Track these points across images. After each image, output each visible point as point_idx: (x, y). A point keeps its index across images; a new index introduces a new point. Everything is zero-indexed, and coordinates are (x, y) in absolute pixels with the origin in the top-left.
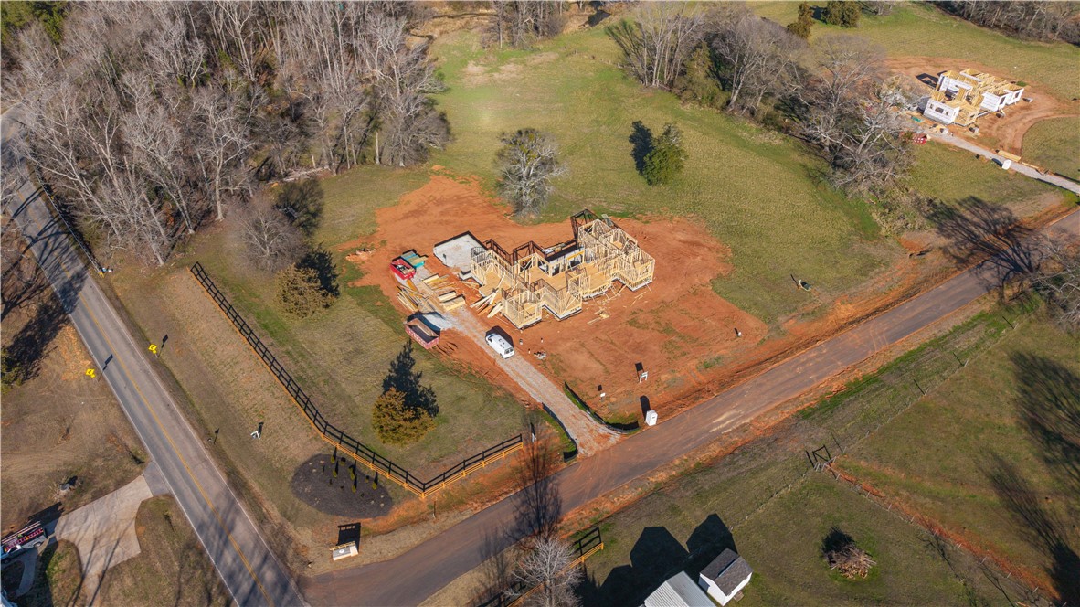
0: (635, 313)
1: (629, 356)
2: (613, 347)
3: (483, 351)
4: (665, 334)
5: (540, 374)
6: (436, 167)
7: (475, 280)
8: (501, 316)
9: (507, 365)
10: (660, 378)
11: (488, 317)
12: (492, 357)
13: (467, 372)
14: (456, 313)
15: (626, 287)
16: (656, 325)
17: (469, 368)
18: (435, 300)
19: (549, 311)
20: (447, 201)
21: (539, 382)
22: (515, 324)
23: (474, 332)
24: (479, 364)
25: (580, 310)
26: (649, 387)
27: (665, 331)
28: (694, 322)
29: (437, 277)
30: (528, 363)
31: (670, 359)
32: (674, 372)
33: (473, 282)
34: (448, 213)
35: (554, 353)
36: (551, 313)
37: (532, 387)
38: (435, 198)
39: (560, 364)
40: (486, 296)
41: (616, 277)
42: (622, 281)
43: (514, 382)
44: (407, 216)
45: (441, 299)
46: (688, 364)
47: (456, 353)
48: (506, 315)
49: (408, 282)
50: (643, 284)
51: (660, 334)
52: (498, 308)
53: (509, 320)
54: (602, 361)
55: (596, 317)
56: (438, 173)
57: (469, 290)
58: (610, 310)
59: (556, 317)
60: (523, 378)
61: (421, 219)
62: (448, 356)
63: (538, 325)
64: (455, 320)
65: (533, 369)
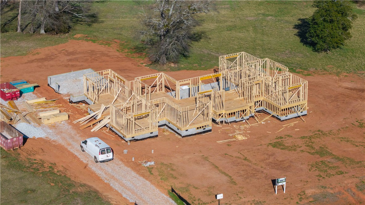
0: (281, 138)
1: (265, 171)
2: (246, 162)
3: (75, 157)
4: (318, 156)
5: (141, 178)
6: (78, 36)
7: (87, 103)
8: (108, 130)
9: (101, 169)
10: (304, 192)
11: (92, 131)
12: (85, 162)
13: (48, 170)
14: (54, 126)
15: (273, 116)
16: (308, 148)
17: (50, 167)
18: (34, 116)
19: (169, 130)
20: (80, 53)
21: (138, 185)
22: (122, 136)
23: (70, 141)
24: (64, 166)
25: (210, 131)
26: (289, 199)
27: (317, 153)
28: (357, 148)
29: (43, 100)
30: (129, 169)
31: (321, 176)
32: (325, 187)
33: (84, 105)
34: (76, 60)
35: (165, 163)
36: (172, 131)
37: (126, 189)
38: (67, 51)
39: (172, 172)
40: (94, 112)
41: (261, 108)
42: (268, 111)
43: (105, 183)
44: (32, 61)
45: (42, 115)
46: (346, 182)
47: (40, 155)
48: (113, 129)
49: (9, 103)
50: (295, 115)
51: (310, 155)
52: (105, 122)
53: (117, 134)
54: (227, 173)
55: (230, 138)
56: (78, 39)
57: (77, 110)
58: (249, 134)
59: (177, 135)
60: (117, 180)
61: (46, 63)
62: (29, 157)
63: (152, 140)
64: (51, 131)
65: (134, 174)
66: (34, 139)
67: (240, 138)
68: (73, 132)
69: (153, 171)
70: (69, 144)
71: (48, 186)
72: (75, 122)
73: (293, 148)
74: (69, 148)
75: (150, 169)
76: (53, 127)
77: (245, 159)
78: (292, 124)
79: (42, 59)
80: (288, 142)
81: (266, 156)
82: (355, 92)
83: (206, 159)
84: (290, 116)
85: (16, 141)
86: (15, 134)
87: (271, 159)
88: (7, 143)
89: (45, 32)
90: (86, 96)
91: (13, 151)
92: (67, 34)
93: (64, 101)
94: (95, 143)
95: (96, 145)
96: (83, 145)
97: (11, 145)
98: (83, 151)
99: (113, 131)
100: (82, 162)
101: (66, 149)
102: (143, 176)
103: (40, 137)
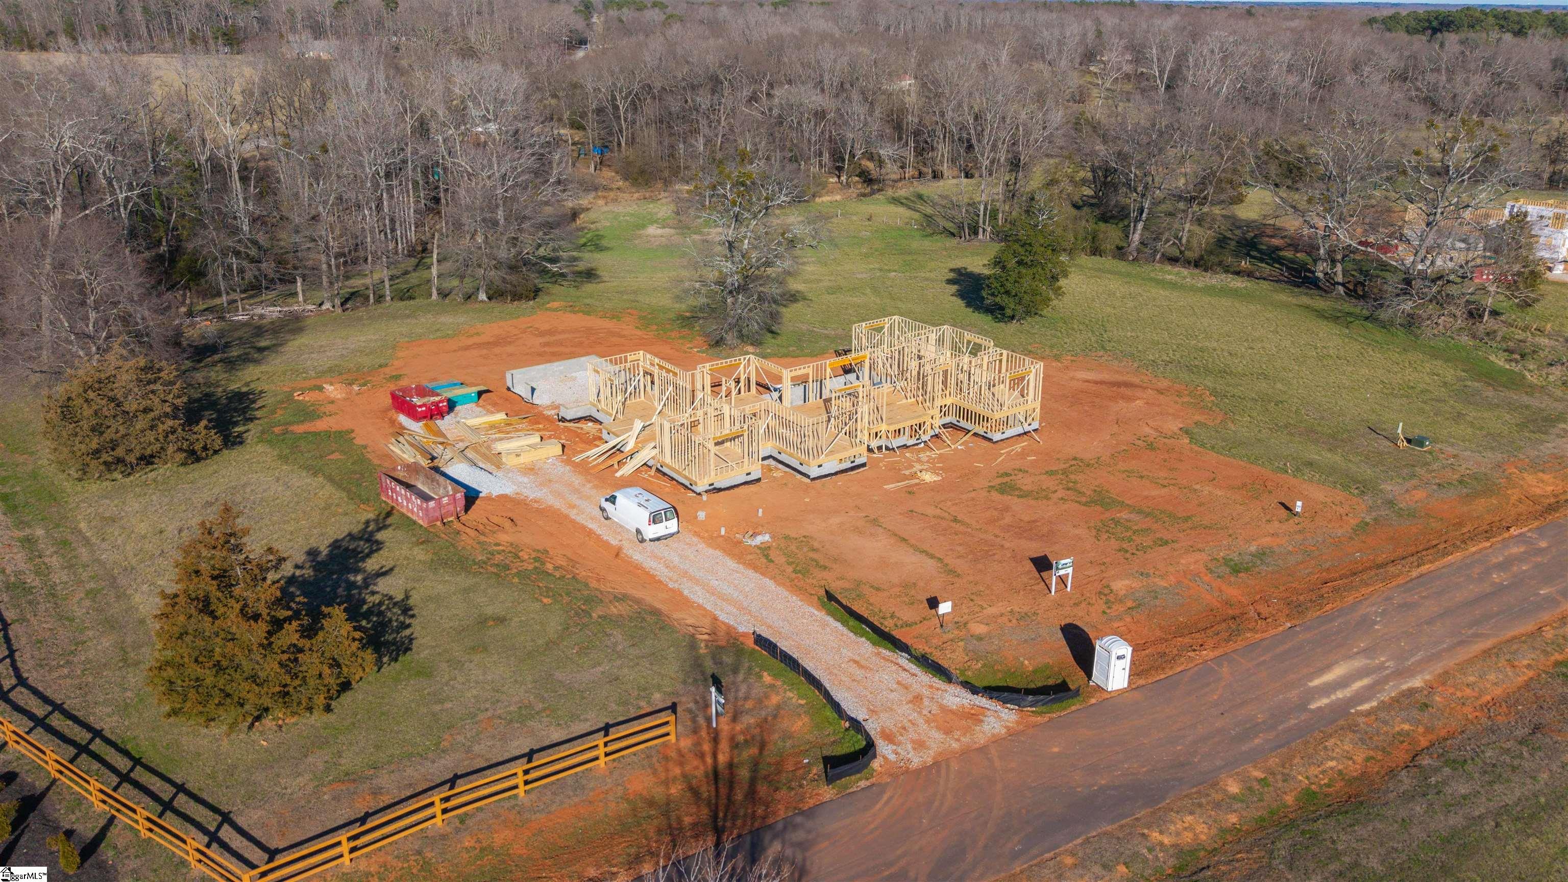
0: (1008, 474)
1: (1007, 544)
2: (960, 527)
3: (590, 533)
4: (1098, 508)
5: (751, 573)
6: (555, 304)
7: (596, 421)
8: (653, 472)
9: (654, 556)
10: (1108, 586)
11: (618, 474)
12: (614, 542)
13: (530, 567)
14: (532, 469)
15: (975, 434)
16: (1069, 492)
17: (536, 559)
18: (483, 450)
19: (780, 466)
20: (563, 332)
21: (747, 589)
22: (687, 483)
23: (574, 499)
24: (569, 554)
25: (864, 465)
26: (1083, 605)
27: (1095, 502)
28: (1166, 490)
29: (501, 416)
30: (718, 553)
31: (1127, 551)
32: (1148, 575)
33: (590, 424)
34: (560, 343)
35: (793, 535)
36: (788, 470)
37: (724, 600)
38: (537, 329)
39: (812, 555)
40: (618, 436)
41: (947, 420)
42: (963, 424)
43: (671, 589)
44: (467, 348)
45: (500, 447)
46: (1183, 561)
47: (507, 533)
48: (665, 470)
49: (426, 425)
50: (1019, 430)
51: (1083, 508)
52: (646, 455)
53: (673, 479)
54: (931, 551)
55: (906, 478)
56: (556, 310)
57: (578, 435)
58: (941, 469)
59: (799, 476)
60: (697, 582)
61: (497, 350)
62: (482, 538)
63: (752, 488)
64: (526, 480)
65: (731, 564)
66: (489, 498)
67: (928, 477)
68: (577, 480)
69: (773, 554)
70: (572, 506)
71: (537, 606)
72: (578, 459)
73: (1041, 495)
74: (573, 514)
75: (764, 550)
76: (530, 470)
77: (955, 520)
78: (1018, 447)
79: (489, 343)
80: (1026, 482)
81: (995, 513)
82: (1104, 386)
83: (875, 522)
84: (1010, 433)
85: (448, 504)
86: (445, 488)
87: (1008, 519)
88: (427, 510)
89: (490, 298)
90: (594, 405)
91: (442, 528)
92: (531, 303)
93: (548, 419)
94: (637, 500)
95: (640, 505)
96: (608, 506)
97: (437, 514)
98: (607, 518)
99: (665, 474)
100: (607, 544)
101: (566, 517)
102: (755, 568)
103: (502, 492)
